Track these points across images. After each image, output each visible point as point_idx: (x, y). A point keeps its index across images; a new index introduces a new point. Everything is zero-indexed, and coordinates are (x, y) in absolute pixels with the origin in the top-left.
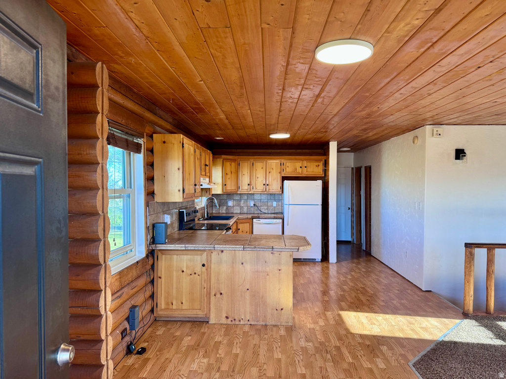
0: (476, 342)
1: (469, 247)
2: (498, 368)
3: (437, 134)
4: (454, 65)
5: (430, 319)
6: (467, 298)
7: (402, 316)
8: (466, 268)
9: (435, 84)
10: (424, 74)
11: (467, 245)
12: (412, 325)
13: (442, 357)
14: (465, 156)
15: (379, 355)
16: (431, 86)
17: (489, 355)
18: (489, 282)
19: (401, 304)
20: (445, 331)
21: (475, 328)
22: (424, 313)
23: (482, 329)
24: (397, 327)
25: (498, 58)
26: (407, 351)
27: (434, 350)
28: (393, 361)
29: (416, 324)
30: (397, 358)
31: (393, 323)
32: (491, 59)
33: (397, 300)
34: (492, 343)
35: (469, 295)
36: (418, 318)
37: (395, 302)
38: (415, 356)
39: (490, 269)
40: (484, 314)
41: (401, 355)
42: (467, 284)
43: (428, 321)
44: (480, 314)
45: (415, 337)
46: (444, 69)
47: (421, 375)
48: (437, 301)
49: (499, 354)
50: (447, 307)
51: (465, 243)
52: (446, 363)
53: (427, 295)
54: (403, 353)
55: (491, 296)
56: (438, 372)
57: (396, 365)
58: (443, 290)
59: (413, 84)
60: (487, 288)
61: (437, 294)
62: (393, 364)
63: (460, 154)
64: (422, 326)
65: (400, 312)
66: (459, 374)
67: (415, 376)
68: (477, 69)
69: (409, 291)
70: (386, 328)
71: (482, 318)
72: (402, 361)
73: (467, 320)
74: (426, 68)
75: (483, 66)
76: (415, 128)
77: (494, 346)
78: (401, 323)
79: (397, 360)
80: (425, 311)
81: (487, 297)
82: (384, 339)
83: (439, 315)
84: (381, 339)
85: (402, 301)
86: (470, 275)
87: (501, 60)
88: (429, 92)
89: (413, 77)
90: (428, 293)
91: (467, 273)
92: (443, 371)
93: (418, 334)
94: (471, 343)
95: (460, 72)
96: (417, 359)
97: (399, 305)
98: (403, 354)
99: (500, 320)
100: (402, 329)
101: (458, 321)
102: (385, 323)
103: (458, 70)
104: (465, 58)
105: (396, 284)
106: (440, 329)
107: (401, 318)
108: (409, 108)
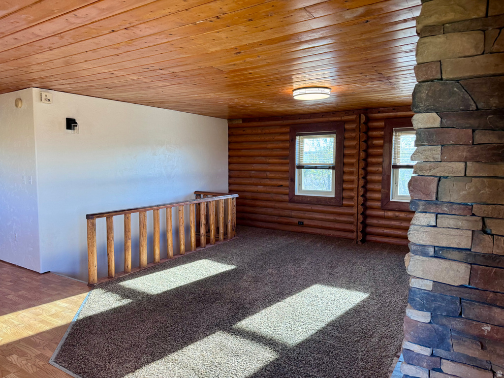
0: (108, 309)
1: (91, 219)
2: (133, 326)
3: (46, 99)
4: (90, 20)
5: (57, 302)
6: (92, 269)
7: (24, 310)
8: (89, 239)
9: (62, 37)
10: (54, 20)
11: (89, 217)
12: (39, 317)
13: (83, 338)
14: (76, 126)
15: (9, 370)
16: (56, 39)
17: (123, 317)
18: (109, 249)
19: (19, 296)
20: (77, 310)
21: (103, 296)
22: (49, 298)
23: (109, 294)
24: (22, 325)
25: (133, 26)
26: (44, 349)
27: (72, 334)
28: (30, 368)
29: (44, 313)
30: (34, 363)
31: (16, 323)
32: (128, 26)
33: (13, 293)
34: (122, 305)
35: (93, 266)
36: (45, 306)
37: (10, 297)
38: (53, 350)
39: (110, 235)
40: (107, 280)
41: (38, 356)
42: (91, 255)
43: (56, 305)
44: (104, 281)
45: (48, 328)
46: (78, 21)
47: (67, 368)
48: (59, 281)
49: (130, 312)
50: (72, 284)
51: (87, 215)
52: (88, 342)
53: (46, 277)
54: (39, 352)
55: (111, 261)
56: (83, 356)
57: (35, 371)
58: (61, 268)
59: (36, 30)
60: (108, 254)
61: (58, 273)
62: (31, 371)
63: (71, 123)
64: (51, 313)
65: (20, 306)
66: (103, 347)
67: (61, 372)
68: (110, 32)
69: (25, 278)
70: (9, 332)
71: (107, 284)
72: (41, 363)
73: (94, 290)
74: (59, 12)
75: (117, 31)
76: (17, 89)
77: (124, 306)
78: (26, 319)
79: (34, 365)
80: (51, 295)
81: (109, 263)
82: (10, 347)
83: (65, 294)
84: (5, 348)
85: (20, 293)
86: (93, 246)
87: (135, 30)
88: (52, 46)
89: (40, 20)
90: (47, 274)
91: (91, 244)
92: (88, 353)
93: (50, 323)
94: (105, 312)
95: (94, 30)
96: (56, 352)
97: (17, 298)
98: (39, 355)
99: (121, 281)
100: (29, 325)
101: (86, 294)
102: (4, 326)
103: (92, 27)
104: (104, 15)
105: (5, 276)
106: (71, 309)
107: (24, 314)
108: (20, 61)
